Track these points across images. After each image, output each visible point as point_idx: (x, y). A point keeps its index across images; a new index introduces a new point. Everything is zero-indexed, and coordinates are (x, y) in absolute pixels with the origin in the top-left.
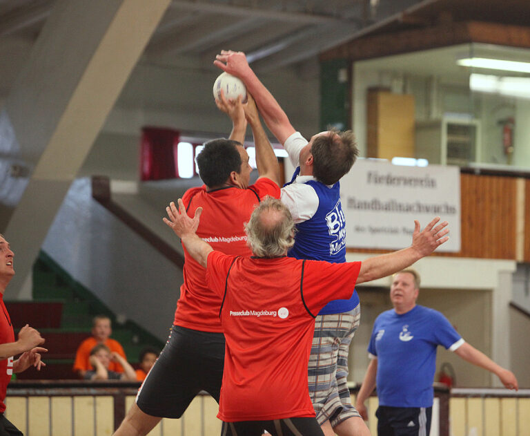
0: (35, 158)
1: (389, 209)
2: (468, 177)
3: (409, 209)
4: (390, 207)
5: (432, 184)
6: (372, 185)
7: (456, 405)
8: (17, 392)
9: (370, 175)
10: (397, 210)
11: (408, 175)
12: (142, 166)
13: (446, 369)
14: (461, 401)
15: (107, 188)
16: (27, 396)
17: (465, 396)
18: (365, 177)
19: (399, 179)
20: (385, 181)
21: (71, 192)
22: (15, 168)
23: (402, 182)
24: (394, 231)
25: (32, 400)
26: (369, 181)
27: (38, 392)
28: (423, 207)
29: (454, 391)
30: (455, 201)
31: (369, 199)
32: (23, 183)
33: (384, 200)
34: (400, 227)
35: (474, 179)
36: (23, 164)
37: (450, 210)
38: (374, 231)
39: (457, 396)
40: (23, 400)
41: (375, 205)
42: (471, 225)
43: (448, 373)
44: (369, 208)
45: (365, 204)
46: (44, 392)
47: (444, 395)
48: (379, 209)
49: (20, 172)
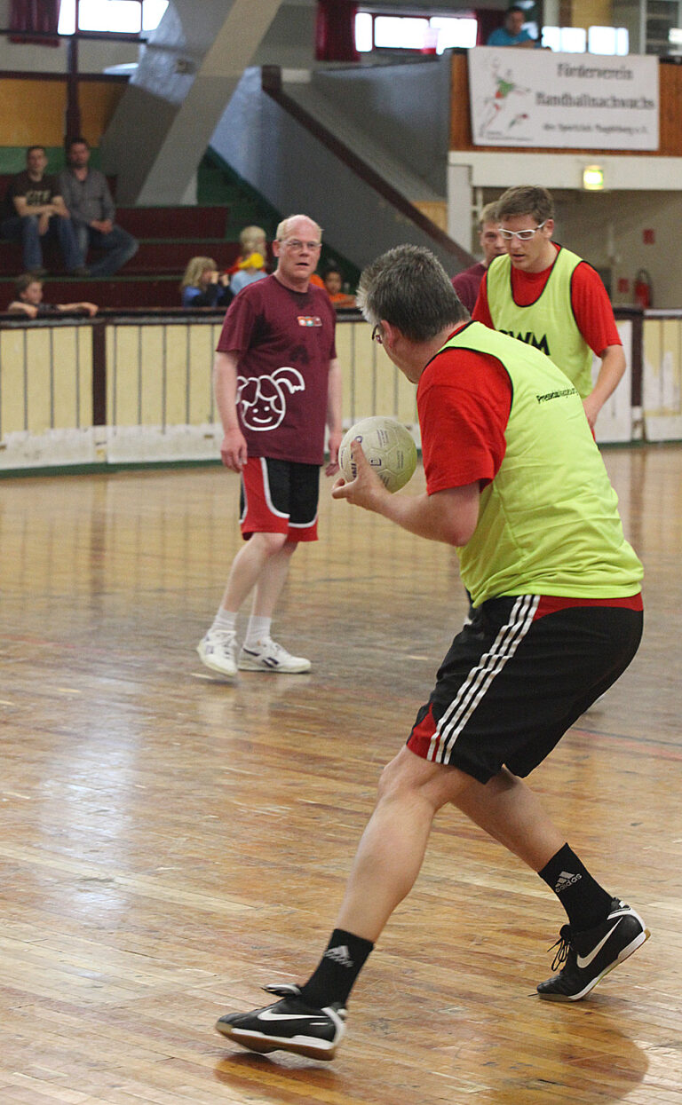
0: (201, 53)
1: (582, 105)
2: (667, 66)
3: (603, 103)
4: (582, 102)
5: (628, 74)
6: (563, 78)
7: (650, 328)
8: (178, 320)
9: (560, 66)
10: (589, 104)
11: (602, 66)
12: (317, 42)
13: (643, 275)
14: (656, 324)
15: (278, 77)
16: (188, 324)
17: (660, 318)
18: (555, 69)
19: (592, 71)
20: (577, 72)
21: (242, 83)
22: (181, 63)
23: (596, 73)
24: (587, 129)
25: (194, 328)
26: (559, 74)
27: (200, 320)
28: (618, 100)
29: (649, 312)
30: (653, 94)
31: (559, 94)
32: (188, 80)
33: (575, 94)
34: (593, 124)
35: (675, 67)
36: (189, 59)
37: (647, 104)
38: (564, 128)
39: (652, 318)
40: (183, 328)
41: (566, 100)
42: (671, 120)
43: (645, 280)
44: (559, 102)
45: (555, 98)
46: (206, 320)
47: (637, 318)
48: (571, 104)
49: (185, 67)
